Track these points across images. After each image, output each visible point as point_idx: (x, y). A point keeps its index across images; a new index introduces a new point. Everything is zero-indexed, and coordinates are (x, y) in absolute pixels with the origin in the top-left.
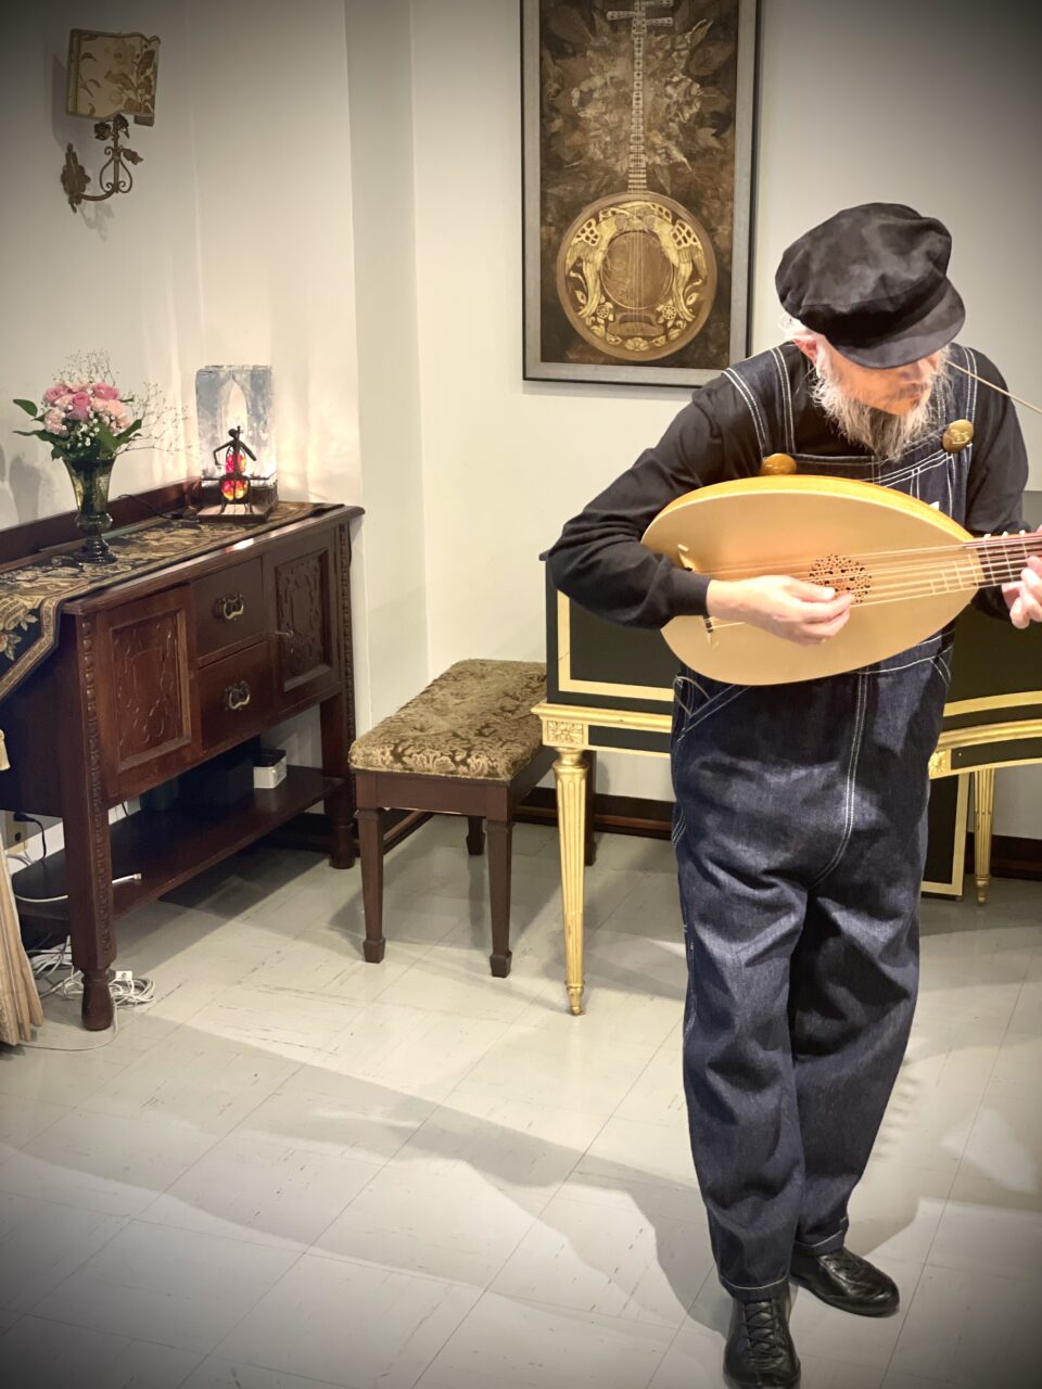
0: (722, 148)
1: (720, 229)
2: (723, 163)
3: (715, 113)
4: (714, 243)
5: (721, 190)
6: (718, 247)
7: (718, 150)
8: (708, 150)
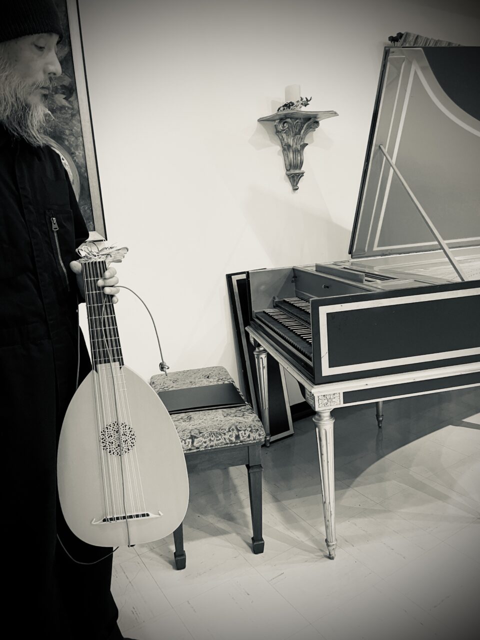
0: (71, 107)
1: (77, 153)
2: (73, 115)
3: (63, 87)
4: (75, 161)
5: (74, 130)
6: (77, 163)
7: (69, 108)
8: (63, 107)
